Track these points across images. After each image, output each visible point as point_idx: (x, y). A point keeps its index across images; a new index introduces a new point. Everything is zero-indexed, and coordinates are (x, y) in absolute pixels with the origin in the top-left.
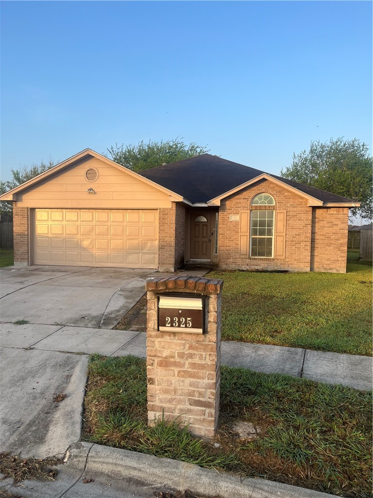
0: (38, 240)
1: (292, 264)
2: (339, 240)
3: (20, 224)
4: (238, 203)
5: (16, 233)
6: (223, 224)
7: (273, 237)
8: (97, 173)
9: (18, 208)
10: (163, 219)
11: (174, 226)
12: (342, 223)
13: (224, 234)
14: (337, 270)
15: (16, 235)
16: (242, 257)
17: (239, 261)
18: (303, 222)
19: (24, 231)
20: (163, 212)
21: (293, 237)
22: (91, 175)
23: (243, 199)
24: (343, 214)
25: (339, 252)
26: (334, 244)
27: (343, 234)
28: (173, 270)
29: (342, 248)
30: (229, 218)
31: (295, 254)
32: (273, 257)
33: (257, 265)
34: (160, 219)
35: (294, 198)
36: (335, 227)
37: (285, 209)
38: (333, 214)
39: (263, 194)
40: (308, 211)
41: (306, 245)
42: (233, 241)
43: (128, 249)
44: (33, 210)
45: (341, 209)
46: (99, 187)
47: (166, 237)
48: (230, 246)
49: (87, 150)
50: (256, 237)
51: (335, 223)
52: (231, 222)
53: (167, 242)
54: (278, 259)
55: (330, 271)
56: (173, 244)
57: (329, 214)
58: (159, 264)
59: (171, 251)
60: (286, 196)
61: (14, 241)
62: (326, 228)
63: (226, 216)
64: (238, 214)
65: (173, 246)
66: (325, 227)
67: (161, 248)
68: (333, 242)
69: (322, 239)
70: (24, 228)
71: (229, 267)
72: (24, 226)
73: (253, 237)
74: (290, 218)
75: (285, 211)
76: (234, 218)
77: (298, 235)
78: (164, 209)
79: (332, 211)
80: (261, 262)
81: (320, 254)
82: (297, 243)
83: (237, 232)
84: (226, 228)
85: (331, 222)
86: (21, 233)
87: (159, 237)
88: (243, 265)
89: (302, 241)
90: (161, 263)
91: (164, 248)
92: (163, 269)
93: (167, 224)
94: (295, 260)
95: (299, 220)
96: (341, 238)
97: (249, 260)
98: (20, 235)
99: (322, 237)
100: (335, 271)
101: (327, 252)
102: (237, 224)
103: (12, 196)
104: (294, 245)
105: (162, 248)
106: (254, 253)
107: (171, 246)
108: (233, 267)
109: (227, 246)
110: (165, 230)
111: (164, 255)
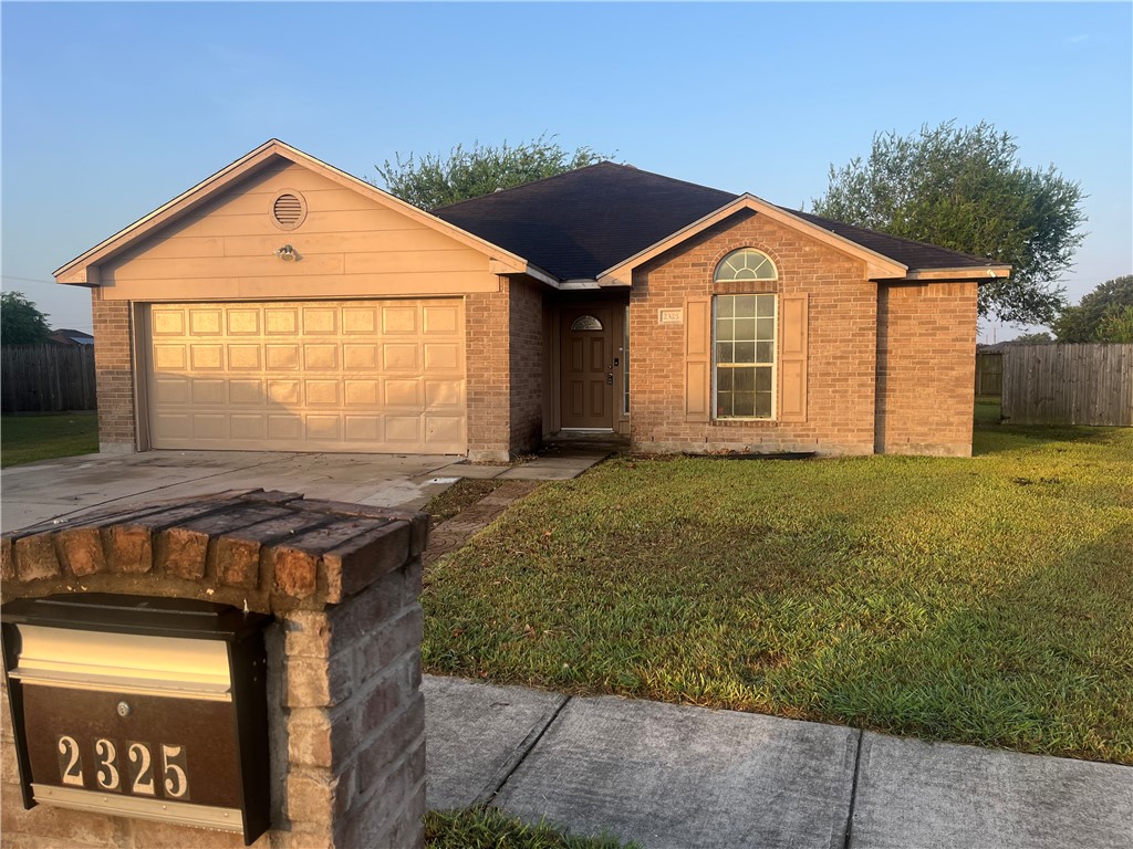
0: (160, 385)
1: (826, 436)
2: (953, 369)
3: (112, 344)
4: (679, 277)
5: (101, 368)
6: (640, 334)
7: (774, 366)
8: (303, 205)
9: (104, 302)
10: (478, 321)
11: (505, 340)
12: (960, 323)
13: (644, 360)
14: (948, 450)
15: (102, 373)
16: (690, 418)
17: (685, 431)
18: (855, 323)
19: (122, 361)
20: (476, 304)
21: (828, 363)
22: (286, 209)
23: (693, 265)
24: (962, 299)
25: (950, 401)
26: (939, 380)
27: (964, 351)
28: (506, 458)
29: (960, 391)
30: (656, 317)
31: (833, 408)
32: (774, 417)
33: (732, 440)
34: (468, 321)
35: (828, 260)
36: (940, 335)
37: (804, 290)
38: (935, 300)
39: (745, 253)
40: (866, 293)
41: (862, 385)
42: (666, 377)
43: (389, 404)
44: (143, 307)
45: (958, 285)
46: (307, 242)
47: (487, 369)
48: (661, 392)
49: (272, 142)
50: (728, 365)
51: (940, 322)
52: (663, 327)
53: (488, 382)
54: (787, 424)
55: (927, 453)
56: (505, 387)
57: (925, 300)
58: (469, 441)
59: (499, 406)
60: (806, 255)
61: (98, 389)
62: (916, 339)
63: (647, 311)
64: (680, 305)
65: (505, 394)
66: (913, 335)
67: (474, 398)
68: (935, 374)
69: (905, 368)
70: (120, 354)
71: (658, 446)
72: (122, 350)
73: (720, 365)
74: (819, 313)
75: (805, 295)
76: (670, 317)
77: (841, 357)
78: (479, 295)
79: (931, 292)
80: (744, 430)
81: (901, 407)
82: (838, 380)
83: (677, 354)
84: (647, 344)
85: (929, 323)
86: (114, 367)
87: (468, 370)
88: (693, 440)
89: (850, 375)
90: (474, 440)
91: (482, 400)
92: (479, 456)
93: (487, 334)
94: (834, 425)
95: (843, 318)
96: (959, 364)
97: (712, 428)
98: (111, 373)
99: (905, 363)
100: (941, 453)
101: (920, 402)
102: (677, 332)
103: (84, 272)
104: (830, 386)
105: (475, 400)
106: (724, 409)
107: (500, 394)
108: (668, 445)
109: (652, 392)
110: (481, 352)
111: (481, 418)
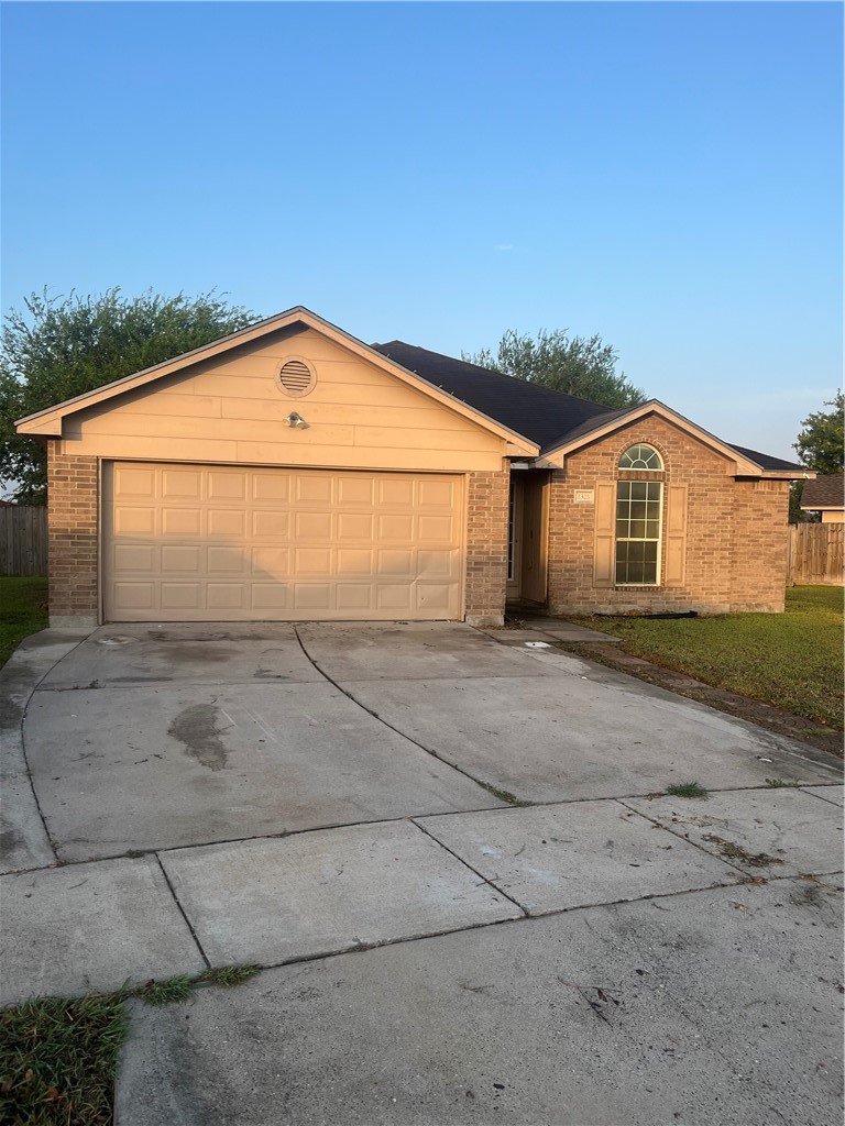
0: (121, 556)
1: (698, 598)
2: (773, 546)
3: (73, 505)
4: (591, 463)
5: (56, 531)
6: (559, 511)
7: (659, 541)
8: (313, 374)
9: (65, 458)
10: (480, 497)
11: (504, 515)
12: (779, 511)
13: (562, 534)
14: (770, 608)
15: (57, 537)
16: (599, 584)
17: (593, 595)
18: (719, 509)
19: (85, 524)
20: (480, 481)
21: (700, 540)
22: (295, 377)
23: (604, 454)
24: (780, 494)
25: (773, 571)
26: (765, 554)
27: (781, 533)
28: (501, 621)
29: (778, 563)
30: (572, 496)
31: (702, 576)
32: (658, 583)
33: (629, 603)
34: (472, 497)
35: (702, 458)
36: (766, 520)
37: (685, 480)
38: (763, 493)
39: (640, 447)
40: (727, 486)
41: (722, 558)
42: (580, 548)
43: (382, 573)
44: (108, 463)
45: (777, 482)
46: (315, 411)
47: (487, 541)
48: (575, 562)
49: (300, 309)
50: (625, 539)
51: (767, 510)
52: (577, 506)
53: (488, 553)
54: (671, 589)
55: (757, 610)
56: (503, 558)
57: (757, 493)
58: (468, 607)
59: (497, 575)
60: (687, 452)
61: (51, 555)
62: (751, 522)
63: (565, 491)
64: (592, 488)
65: (502, 564)
66: (749, 519)
67: (475, 567)
68: (762, 549)
69: (743, 545)
70: (84, 516)
71: (570, 609)
72: (86, 512)
73: (619, 539)
74: (694, 499)
75: (686, 485)
76: (582, 497)
77: (710, 536)
78: (482, 474)
79: (761, 487)
80: (638, 595)
81: (741, 575)
82: (706, 554)
83: (589, 530)
84: (565, 520)
85: (759, 510)
86: (73, 531)
87: (470, 542)
88: (601, 603)
89: (715, 549)
90: (472, 605)
91: (482, 569)
92: (477, 621)
93: (488, 509)
94: (703, 589)
95: (711, 504)
96: (777, 542)
97: (615, 592)
98: (70, 537)
99: (744, 540)
100: (766, 610)
101: (753, 571)
102: (589, 510)
103: (59, 423)
104: (703, 558)
105: (475, 569)
106: (620, 578)
107: (498, 564)
108: (579, 607)
109: (567, 562)
110: (483, 525)
111: (480, 586)
